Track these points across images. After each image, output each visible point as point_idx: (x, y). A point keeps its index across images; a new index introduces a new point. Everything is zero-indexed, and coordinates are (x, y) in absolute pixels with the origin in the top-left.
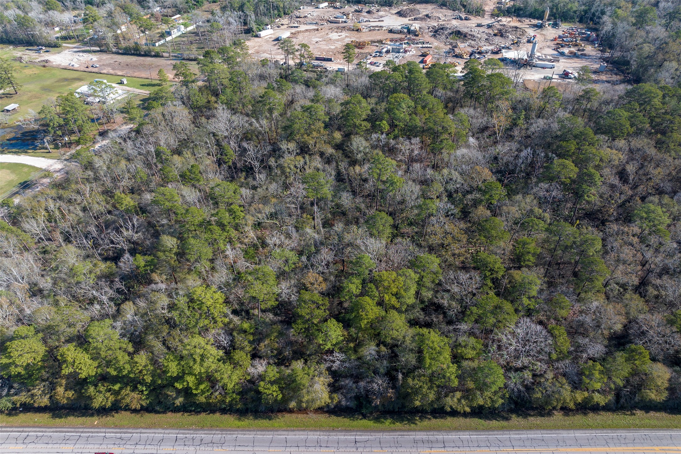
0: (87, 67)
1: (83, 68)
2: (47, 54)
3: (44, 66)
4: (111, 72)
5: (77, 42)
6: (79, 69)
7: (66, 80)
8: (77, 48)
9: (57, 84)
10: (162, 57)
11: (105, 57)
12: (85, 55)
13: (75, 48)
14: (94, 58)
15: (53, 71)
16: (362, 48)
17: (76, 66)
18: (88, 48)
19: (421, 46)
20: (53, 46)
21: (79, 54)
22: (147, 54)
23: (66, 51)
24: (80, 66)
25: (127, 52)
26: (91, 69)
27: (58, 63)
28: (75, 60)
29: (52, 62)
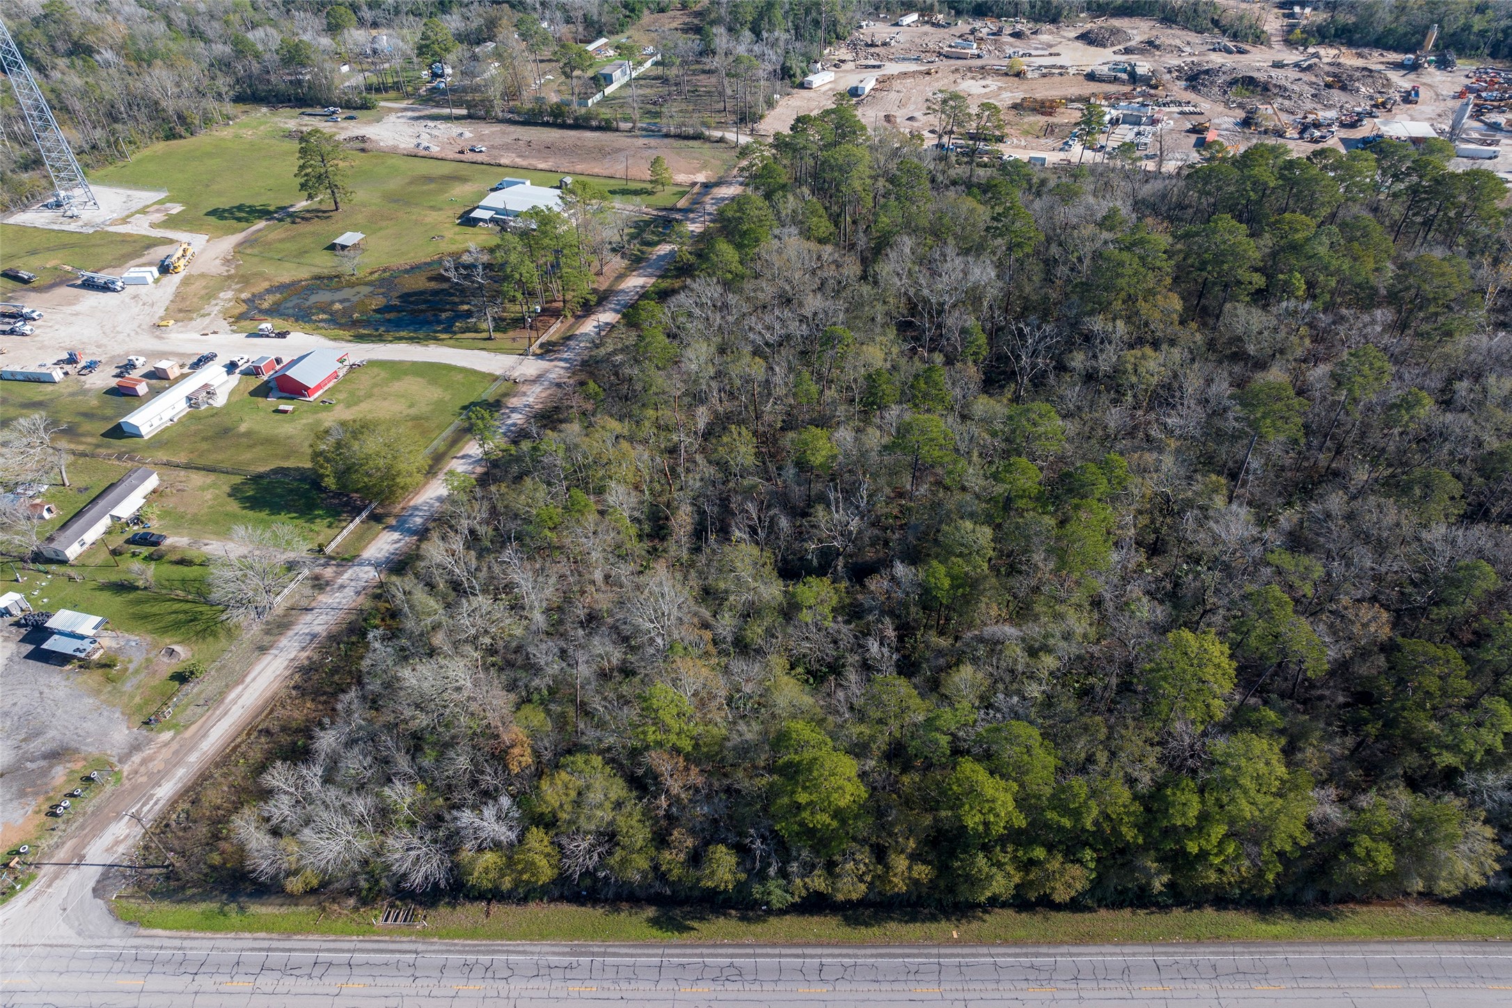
0: (462, 152)
1: (452, 155)
2: (352, 123)
3: (363, 150)
4: (519, 161)
5: (403, 98)
6: (442, 155)
7: (429, 179)
8: (413, 110)
9: (413, 188)
10: (617, 130)
11: (487, 129)
12: (442, 126)
13: (405, 110)
14: (468, 132)
15: (390, 162)
16: (1050, 114)
17: (435, 150)
18: (436, 111)
19: (1177, 109)
20: (358, 105)
21: (424, 123)
22: (581, 124)
23: (392, 118)
24: (443, 149)
25: (531, 119)
26: (469, 156)
27: (391, 143)
28: (425, 137)
29: (376, 142)
